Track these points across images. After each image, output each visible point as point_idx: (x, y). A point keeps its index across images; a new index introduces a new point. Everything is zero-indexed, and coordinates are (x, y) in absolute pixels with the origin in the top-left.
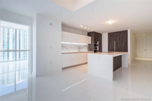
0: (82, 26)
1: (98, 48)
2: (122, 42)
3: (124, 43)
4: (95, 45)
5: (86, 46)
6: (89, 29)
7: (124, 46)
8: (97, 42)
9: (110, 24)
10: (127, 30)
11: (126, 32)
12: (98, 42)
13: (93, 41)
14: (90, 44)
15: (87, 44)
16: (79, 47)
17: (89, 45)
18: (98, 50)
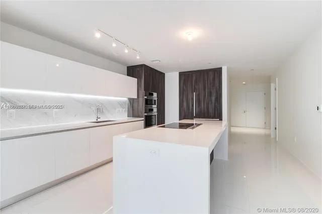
0: (98, 35)
1: (155, 110)
2: (210, 94)
3: (213, 98)
4: (148, 102)
5: (121, 104)
6: (126, 51)
7: (215, 106)
8: (152, 95)
9: (190, 38)
10: (221, 68)
11: (218, 72)
12: (155, 95)
13: (142, 91)
14: (133, 99)
15: (126, 99)
16: (100, 108)
17: (131, 101)
18: (156, 114)
